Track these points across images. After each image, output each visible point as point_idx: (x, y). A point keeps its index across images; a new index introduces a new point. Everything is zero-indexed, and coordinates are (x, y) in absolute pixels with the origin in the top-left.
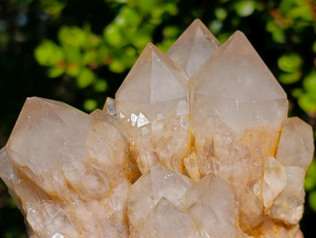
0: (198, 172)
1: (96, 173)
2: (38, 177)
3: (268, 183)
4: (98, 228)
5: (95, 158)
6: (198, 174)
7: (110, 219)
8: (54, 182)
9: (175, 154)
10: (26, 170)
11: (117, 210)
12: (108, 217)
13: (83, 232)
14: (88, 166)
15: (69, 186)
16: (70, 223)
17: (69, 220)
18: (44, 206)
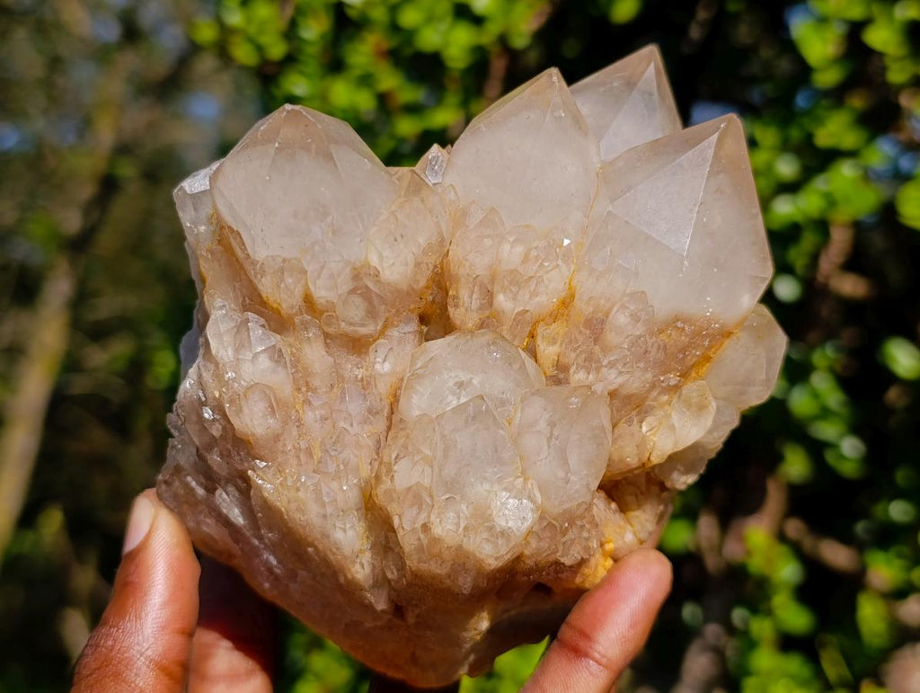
0: (556, 358)
1: (366, 295)
2: (254, 263)
3: (676, 424)
4: (335, 390)
5: (375, 268)
6: (554, 359)
7: (362, 380)
8: (282, 285)
9: (527, 311)
10: (235, 239)
11: (382, 372)
12: (360, 377)
13: (304, 389)
14: (356, 277)
15: (308, 300)
16: (286, 367)
17: (286, 363)
18: (247, 321)
